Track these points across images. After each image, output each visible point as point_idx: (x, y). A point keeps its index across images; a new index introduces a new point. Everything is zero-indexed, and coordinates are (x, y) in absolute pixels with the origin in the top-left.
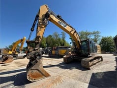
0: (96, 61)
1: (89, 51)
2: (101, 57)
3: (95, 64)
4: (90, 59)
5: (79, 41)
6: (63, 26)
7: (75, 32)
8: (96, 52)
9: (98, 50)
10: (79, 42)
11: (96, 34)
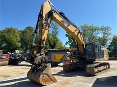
0: (102, 68)
1: (94, 56)
2: (108, 64)
3: (100, 71)
4: (96, 65)
5: (84, 43)
6: (66, 25)
7: (79, 32)
8: (103, 57)
9: (105, 56)
10: (83, 45)
11: (105, 30)
